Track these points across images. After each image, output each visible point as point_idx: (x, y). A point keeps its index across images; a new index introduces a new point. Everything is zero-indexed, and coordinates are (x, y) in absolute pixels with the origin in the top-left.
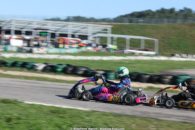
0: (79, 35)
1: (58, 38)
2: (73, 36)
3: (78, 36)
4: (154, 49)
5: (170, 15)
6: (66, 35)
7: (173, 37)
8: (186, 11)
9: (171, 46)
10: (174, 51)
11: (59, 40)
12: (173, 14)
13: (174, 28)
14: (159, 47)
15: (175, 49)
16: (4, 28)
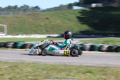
4: (4, 32)
5: (14, 10)
7: (16, 24)
8: (25, 7)
9: (16, 30)
10: (18, 33)
12: (17, 9)
13: (17, 18)
14: (7, 30)
15: (18, 31)
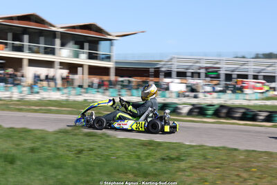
0: (264, 76)
1: (235, 80)
2: (255, 77)
3: (262, 77)
6: (246, 77)
11: (236, 82)
16: (163, 69)
